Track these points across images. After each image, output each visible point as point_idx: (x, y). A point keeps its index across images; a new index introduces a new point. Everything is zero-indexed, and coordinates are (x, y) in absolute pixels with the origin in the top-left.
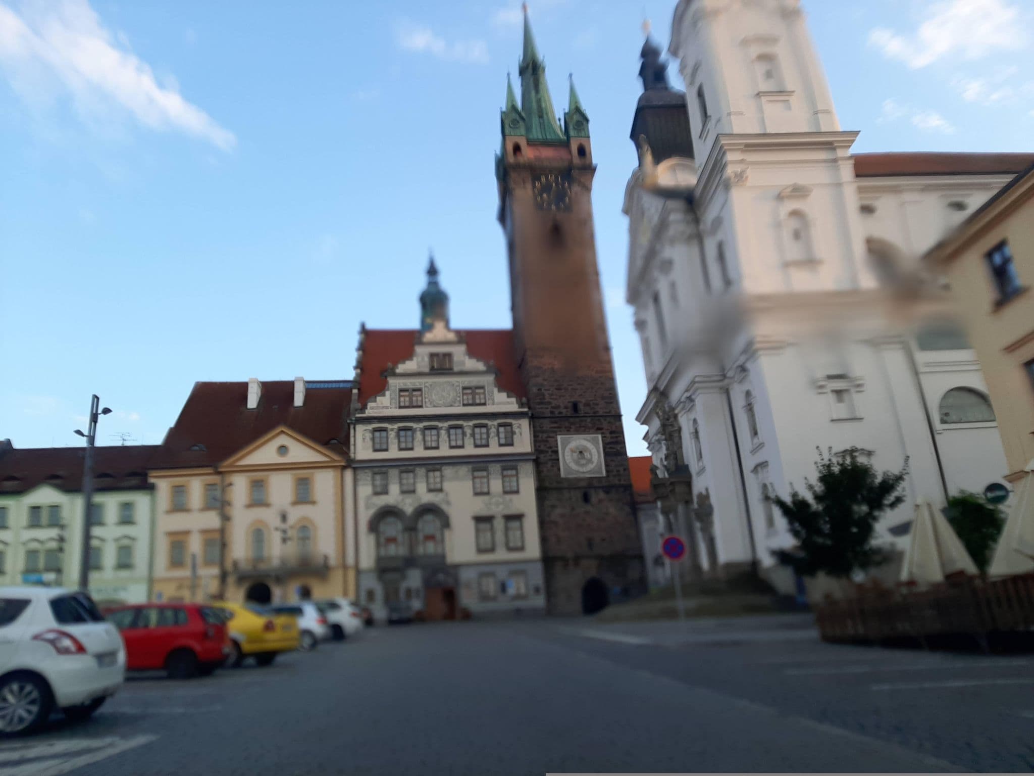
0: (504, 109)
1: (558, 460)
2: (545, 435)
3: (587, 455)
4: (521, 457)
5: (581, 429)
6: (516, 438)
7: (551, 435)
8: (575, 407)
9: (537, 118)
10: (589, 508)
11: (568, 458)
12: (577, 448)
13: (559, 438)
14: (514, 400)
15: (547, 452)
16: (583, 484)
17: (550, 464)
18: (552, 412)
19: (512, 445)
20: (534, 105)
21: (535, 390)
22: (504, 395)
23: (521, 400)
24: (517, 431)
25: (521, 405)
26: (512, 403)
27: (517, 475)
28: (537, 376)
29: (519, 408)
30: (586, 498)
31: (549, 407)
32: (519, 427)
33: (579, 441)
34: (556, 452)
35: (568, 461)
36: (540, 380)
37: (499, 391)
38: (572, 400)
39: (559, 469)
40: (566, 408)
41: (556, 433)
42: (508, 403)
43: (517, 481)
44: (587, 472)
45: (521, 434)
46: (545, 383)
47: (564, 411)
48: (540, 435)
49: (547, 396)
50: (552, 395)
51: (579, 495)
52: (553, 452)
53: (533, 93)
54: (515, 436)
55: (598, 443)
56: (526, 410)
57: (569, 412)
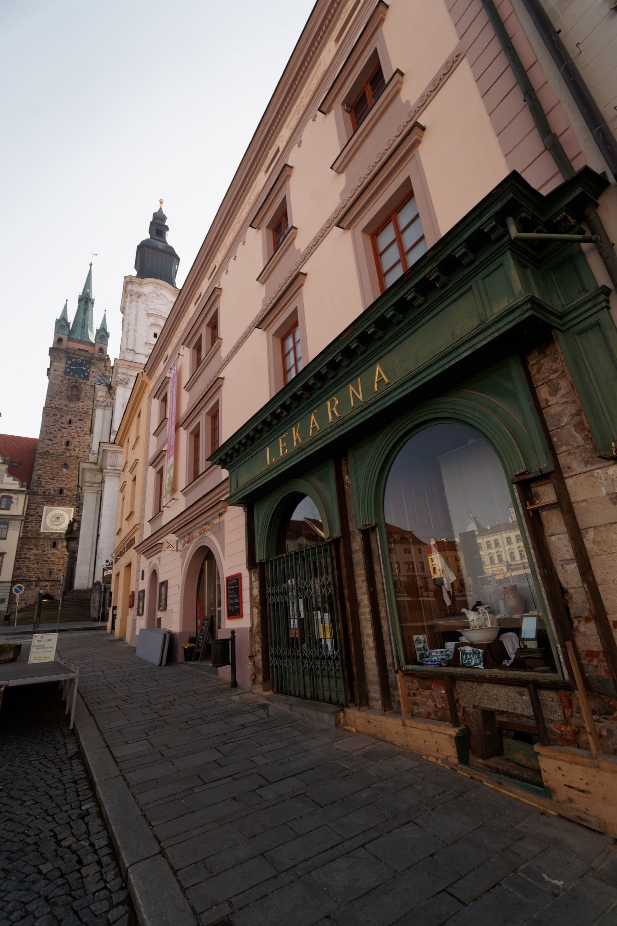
0: (58, 318)
1: (41, 521)
2: (36, 505)
3: (62, 520)
4: (14, 517)
5: (62, 503)
6: (13, 506)
7: (40, 506)
8: (61, 491)
9: (80, 328)
10: (55, 551)
11: (48, 521)
12: (56, 515)
13: (45, 508)
14: (17, 482)
15: (35, 516)
16: (55, 536)
17: (34, 523)
18: (44, 493)
19: (9, 509)
20: (81, 321)
21: (36, 478)
22: (12, 478)
23: (22, 483)
24: (15, 501)
25: (22, 486)
26: (16, 484)
27: (7, 529)
28: (39, 470)
29: (20, 487)
30: (54, 545)
31: (43, 489)
32: (17, 499)
33: (58, 510)
34: (41, 516)
35: (47, 522)
36: (41, 472)
37: (8, 476)
38: (60, 486)
39: (40, 527)
40: (54, 490)
41: (44, 505)
42: (13, 484)
43: (7, 532)
44: (59, 530)
45: (17, 504)
46: (44, 474)
47: (52, 492)
48: (32, 505)
49: (43, 482)
50: (47, 482)
51: (50, 543)
52: (38, 516)
53: (82, 314)
54: (12, 504)
55: (70, 513)
56: (25, 489)
57: (57, 493)
